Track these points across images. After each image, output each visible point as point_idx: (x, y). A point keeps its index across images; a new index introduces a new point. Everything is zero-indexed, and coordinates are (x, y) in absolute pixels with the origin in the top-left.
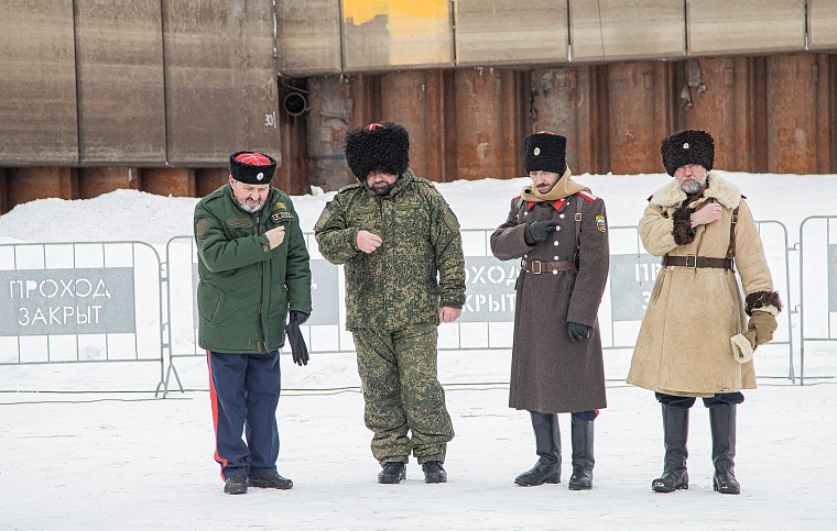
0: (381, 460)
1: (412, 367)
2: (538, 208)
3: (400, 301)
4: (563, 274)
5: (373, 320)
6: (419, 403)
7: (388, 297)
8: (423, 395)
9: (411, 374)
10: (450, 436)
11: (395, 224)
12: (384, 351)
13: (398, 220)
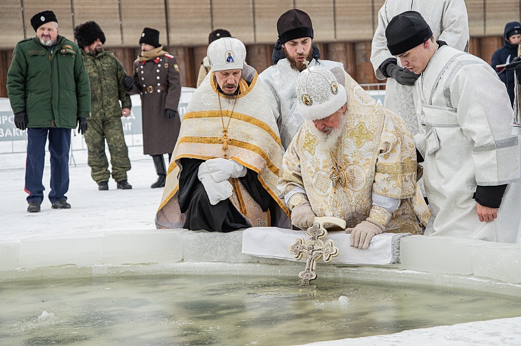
0: (97, 181)
1: (115, 136)
2: (147, 64)
3: (110, 105)
4: (162, 92)
5: (98, 114)
6: (119, 152)
7: (105, 103)
8: (121, 148)
9: (114, 139)
10: (129, 168)
11: (103, 70)
12: (99, 130)
13: (105, 68)
